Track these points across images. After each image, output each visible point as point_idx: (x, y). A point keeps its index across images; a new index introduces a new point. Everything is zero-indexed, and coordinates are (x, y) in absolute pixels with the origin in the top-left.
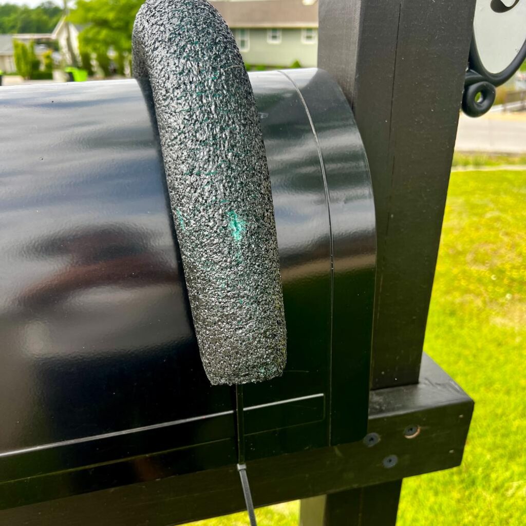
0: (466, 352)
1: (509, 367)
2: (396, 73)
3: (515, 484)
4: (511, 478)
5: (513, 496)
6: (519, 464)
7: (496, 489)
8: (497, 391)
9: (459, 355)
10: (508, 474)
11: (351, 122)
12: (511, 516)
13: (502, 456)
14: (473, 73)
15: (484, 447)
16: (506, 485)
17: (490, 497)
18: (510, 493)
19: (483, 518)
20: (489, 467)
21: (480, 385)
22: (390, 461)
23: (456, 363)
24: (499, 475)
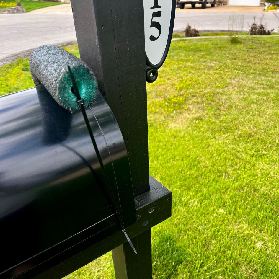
0: (161, 144)
1: (181, 147)
2: (119, 79)
3: (192, 201)
4: (190, 199)
5: (192, 205)
6: (192, 192)
7: (185, 205)
8: (178, 160)
9: (158, 146)
10: (189, 197)
11: (103, 100)
12: (193, 215)
13: (185, 190)
14: (148, 67)
15: (177, 188)
16: (189, 202)
17: (183, 209)
18: (191, 205)
19: (182, 219)
20: (181, 196)
21: (170, 159)
22: (146, 223)
23: (158, 150)
24: (185, 199)
